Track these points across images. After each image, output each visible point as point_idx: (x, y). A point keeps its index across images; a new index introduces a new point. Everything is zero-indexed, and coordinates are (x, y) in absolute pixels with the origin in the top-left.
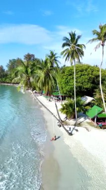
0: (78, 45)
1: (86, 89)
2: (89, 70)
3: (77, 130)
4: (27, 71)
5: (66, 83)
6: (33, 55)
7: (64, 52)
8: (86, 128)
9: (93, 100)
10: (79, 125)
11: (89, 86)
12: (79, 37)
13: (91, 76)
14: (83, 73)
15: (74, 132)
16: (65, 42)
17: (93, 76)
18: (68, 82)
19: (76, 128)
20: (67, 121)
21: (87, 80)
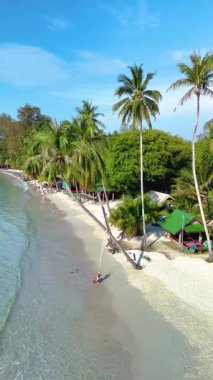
0: (149, 93)
1: (156, 177)
2: (160, 140)
3: (148, 259)
4: (57, 143)
5: (116, 166)
6: (37, 109)
7: (119, 104)
8: (164, 253)
9: (169, 199)
10: (150, 247)
11: (161, 171)
12: (150, 76)
13: (163, 152)
14: (149, 147)
15: (143, 262)
16: (122, 84)
17: (168, 153)
18: (119, 163)
19: (146, 254)
20: (126, 240)
21: (157, 161)
